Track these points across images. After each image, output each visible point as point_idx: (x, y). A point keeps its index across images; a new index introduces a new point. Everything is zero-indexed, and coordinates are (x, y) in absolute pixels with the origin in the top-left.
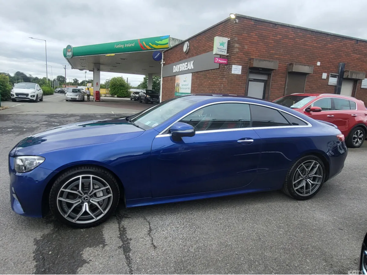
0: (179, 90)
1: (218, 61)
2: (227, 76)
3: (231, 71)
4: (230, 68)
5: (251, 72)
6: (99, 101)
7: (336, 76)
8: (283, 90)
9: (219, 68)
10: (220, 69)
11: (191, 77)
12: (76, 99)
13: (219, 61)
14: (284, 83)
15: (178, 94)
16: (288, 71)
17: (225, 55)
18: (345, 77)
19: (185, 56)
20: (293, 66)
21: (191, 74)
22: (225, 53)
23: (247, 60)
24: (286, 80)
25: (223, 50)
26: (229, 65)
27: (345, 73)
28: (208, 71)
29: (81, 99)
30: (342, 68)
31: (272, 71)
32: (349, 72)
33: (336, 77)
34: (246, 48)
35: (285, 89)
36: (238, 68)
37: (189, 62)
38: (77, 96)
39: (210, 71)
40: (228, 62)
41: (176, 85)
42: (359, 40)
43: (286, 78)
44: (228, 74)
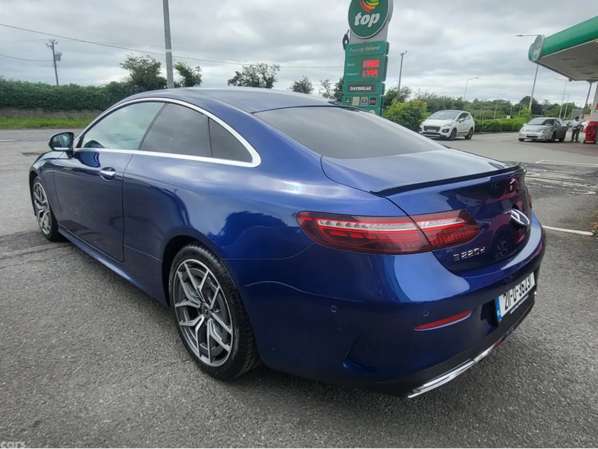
6: (593, 142)
12: (537, 137)
29: (547, 138)
38: (539, 131)
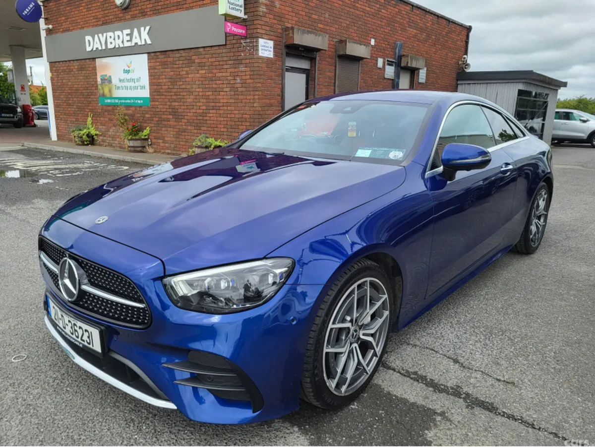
0: (110, 91)
1: (231, 29)
2: (248, 61)
3: (257, 50)
4: (255, 44)
5: (288, 55)
7: (393, 63)
8: (333, 87)
9: (226, 45)
10: (228, 47)
11: (147, 63)
13: (233, 29)
14: (333, 74)
15: (109, 101)
16: (338, 53)
17: (240, 18)
18: (403, 65)
19: (121, 15)
20: (346, 45)
21: (146, 56)
22: (241, 14)
23: (280, 31)
24: (335, 70)
25: (237, 8)
26: (251, 37)
27: (403, 59)
28: (197, 50)
30: (399, 51)
31: (316, 52)
32: (408, 57)
33: (392, 65)
34: (278, 6)
35: (335, 86)
36: (267, 45)
37: (136, 30)
39: (201, 50)
40: (247, 32)
41: (99, 80)
42: (415, 5)
43: (335, 67)
44: (251, 56)
